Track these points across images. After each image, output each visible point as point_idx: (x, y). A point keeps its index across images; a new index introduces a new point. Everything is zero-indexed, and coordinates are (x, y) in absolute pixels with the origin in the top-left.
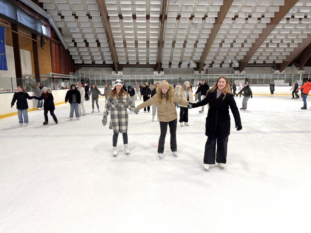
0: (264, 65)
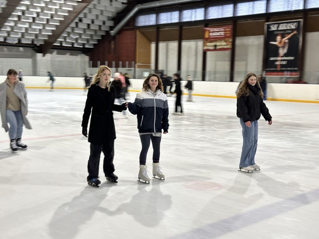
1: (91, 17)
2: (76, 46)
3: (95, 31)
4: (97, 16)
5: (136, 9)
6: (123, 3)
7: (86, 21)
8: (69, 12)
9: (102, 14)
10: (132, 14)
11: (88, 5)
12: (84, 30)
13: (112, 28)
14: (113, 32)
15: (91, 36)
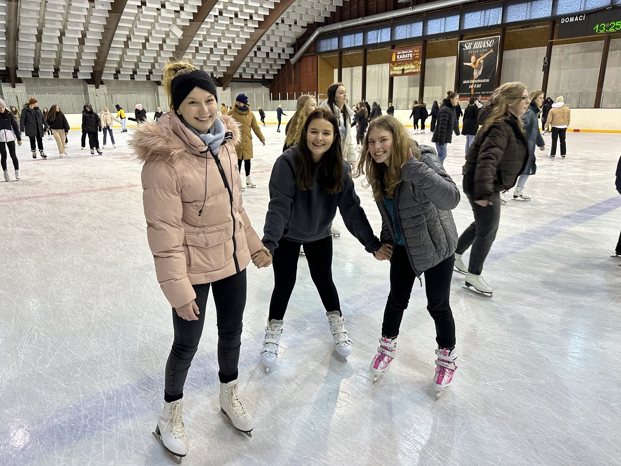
1: (269, 44)
2: (255, 77)
3: (275, 60)
4: (276, 43)
5: (317, 33)
6: (302, 27)
7: (265, 49)
8: (247, 40)
9: (281, 41)
10: (312, 39)
11: (266, 31)
12: (263, 60)
13: (291, 56)
14: (293, 61)
15: (271, 66)
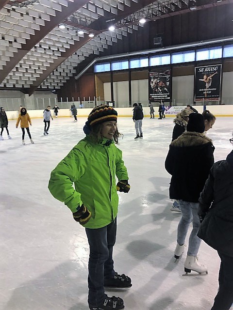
0: (14, 88)
1: (64, 67)
3: (64, 77)
4: (67, 67)
5: (95, 61)
6: (86, 57)
7: (60, 70)
8: (51, 64)
9: (71, 65)
12: (57, 77)
13: (75, 75)
14: (76, 78)
15: (61, 80)
